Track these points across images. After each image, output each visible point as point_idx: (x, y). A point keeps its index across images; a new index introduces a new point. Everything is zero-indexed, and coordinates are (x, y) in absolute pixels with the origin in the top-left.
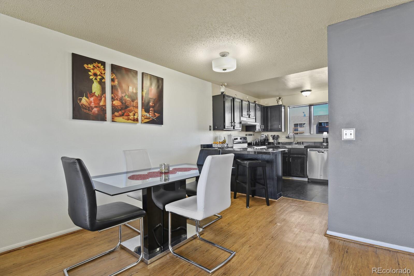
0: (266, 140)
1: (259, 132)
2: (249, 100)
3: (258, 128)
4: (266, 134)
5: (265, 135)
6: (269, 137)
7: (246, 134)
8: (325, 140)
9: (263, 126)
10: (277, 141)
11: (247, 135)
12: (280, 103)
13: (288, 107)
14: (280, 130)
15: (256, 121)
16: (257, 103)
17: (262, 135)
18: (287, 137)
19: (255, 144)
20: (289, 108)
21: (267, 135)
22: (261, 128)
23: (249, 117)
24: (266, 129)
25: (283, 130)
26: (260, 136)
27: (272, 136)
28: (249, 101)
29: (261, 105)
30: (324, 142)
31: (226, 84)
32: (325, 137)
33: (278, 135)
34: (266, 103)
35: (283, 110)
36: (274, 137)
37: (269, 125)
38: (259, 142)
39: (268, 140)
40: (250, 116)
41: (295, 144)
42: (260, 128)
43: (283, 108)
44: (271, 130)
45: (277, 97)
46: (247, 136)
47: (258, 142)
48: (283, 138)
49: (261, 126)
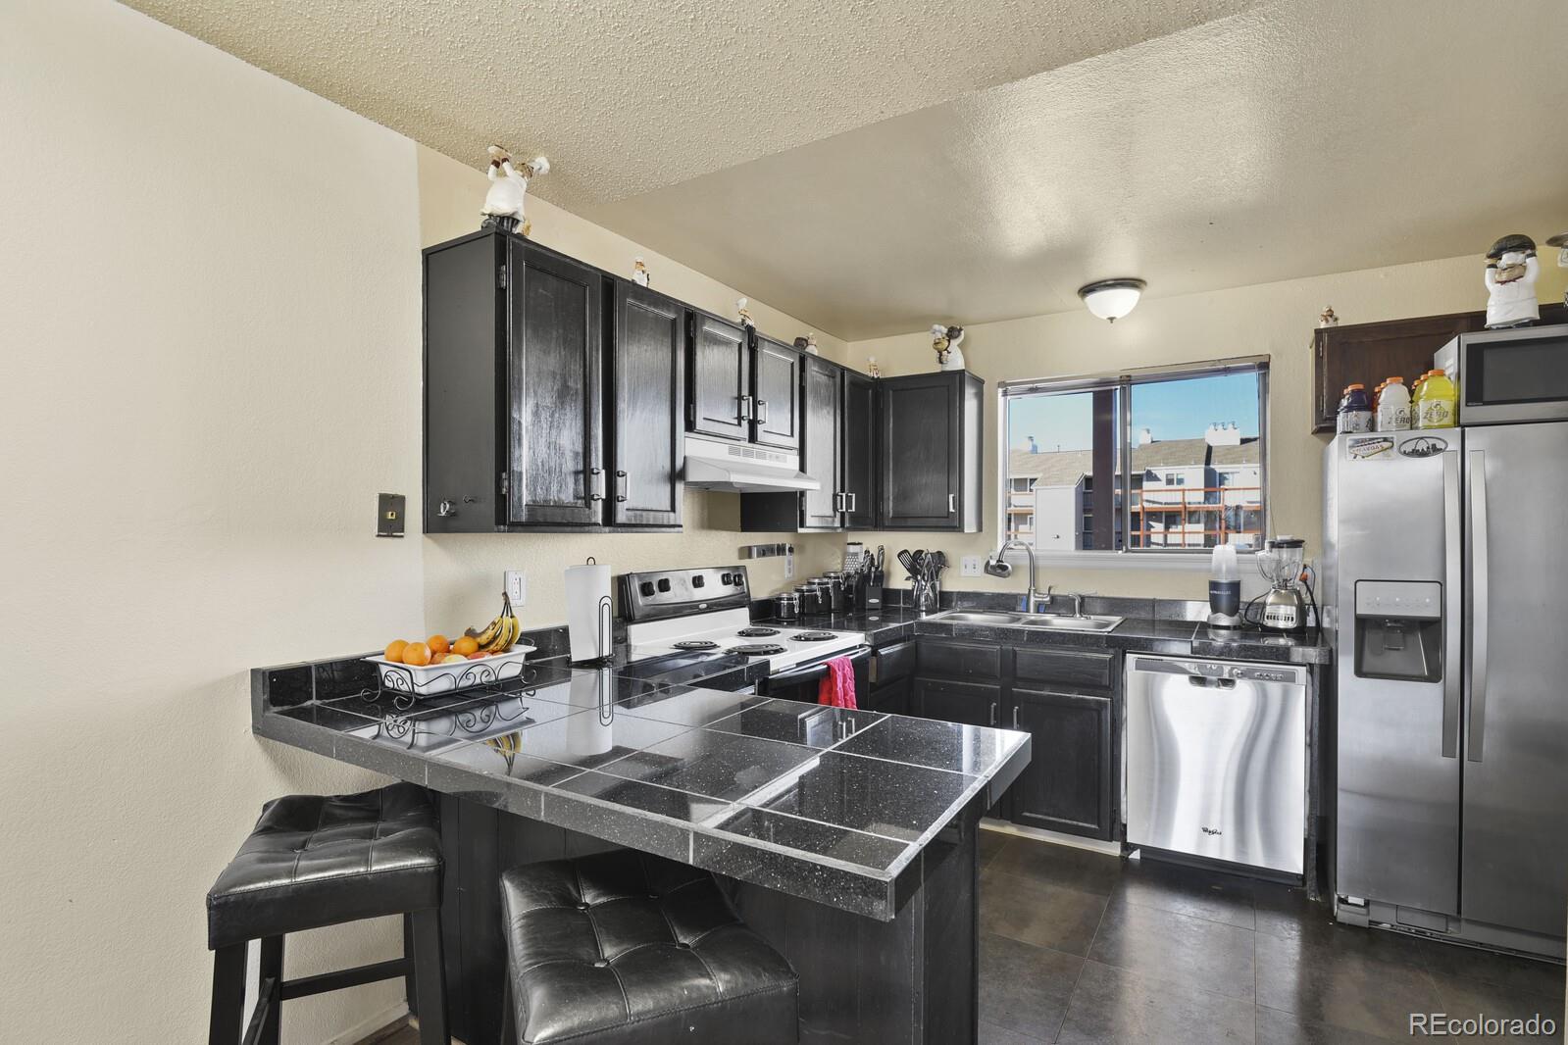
0: (873, 576)
1: (827, 534)
2: (749, 322)
3: (818, 508)
4: (872, 541)
5: (867, 552)
6: (890, 562)
7: (741, 550)
8: (1225, 593)
9: (849, 499)
10: (933, 587)
11: (747, 552)
12: (956, 361)
13: (1000, 390)
14: (951, 522)
15: (802, 468)
16: (812, 349)
18: (989, 569)
19: (796, 611)
20: (1005, 394)
21: (874, 551)
22: (835, 509)
23: (753, 437)
24: (871, 515)
25: (969, 525)
26: (839, 554)
27: (906, 558)
28: (750, 330)
29: (843, 369)
30: (1214, 607)
31: (542, 163)
32: (1223, 578)
33: (940, 553)
34: (872, 360)
35: (971, 403)
36: (915, 563)
37: (890, 489)
38: (825, 592)
39: (881, 577)
40: (760, 428)
41: (1038, 610)
42: (830, 512)
43: (970, 393)
44: (903, 522)
45: (936, 327)
46: (750, 556)
47: (819, 593)
48: (970, 572)
49: (835, 496)
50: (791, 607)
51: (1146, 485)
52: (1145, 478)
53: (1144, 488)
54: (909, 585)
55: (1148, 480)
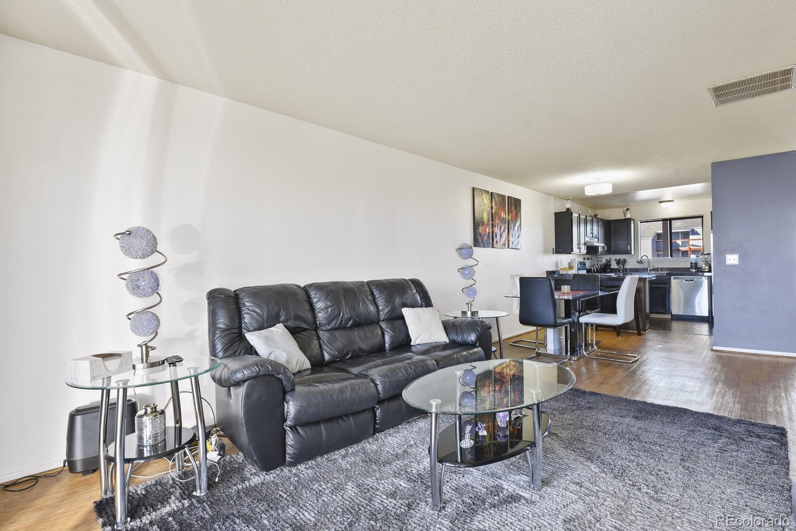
1: (601, 255)
3: (600, 250)
4: (608, 257)
6: (612, 261)
8: (694, 265)
9: (606, 248)
10: (623, 267)
11: (584, 259)
12: (628, 216)
13: (639, 222)
14: (629, 252)
15: (598, 241)
17: (600, 259)
18: (638, 262)
21: (609, 259)
22: (603, 250)
23: (593, 236)
24: (609, 251)
25: (633, 253)
27: (617, 261)
29: (603, 220)
30: (691, 268)
32: (693, 262)
33: (625, 259)
35: (632, 225)
36: (619, 262)
37: (614, 245)
39: (610, 265)
40: (594, 234)
41: (650, 271)
43: (632, 223)
44: (615, 253)
45: (624, 208)
48: (633, 263)
49: (603, 247)
50: (594, 270)
51: (691, 237)
52: (690, 233)
53: (690, 238)
54: (617, 267)
55: (692, 235)
